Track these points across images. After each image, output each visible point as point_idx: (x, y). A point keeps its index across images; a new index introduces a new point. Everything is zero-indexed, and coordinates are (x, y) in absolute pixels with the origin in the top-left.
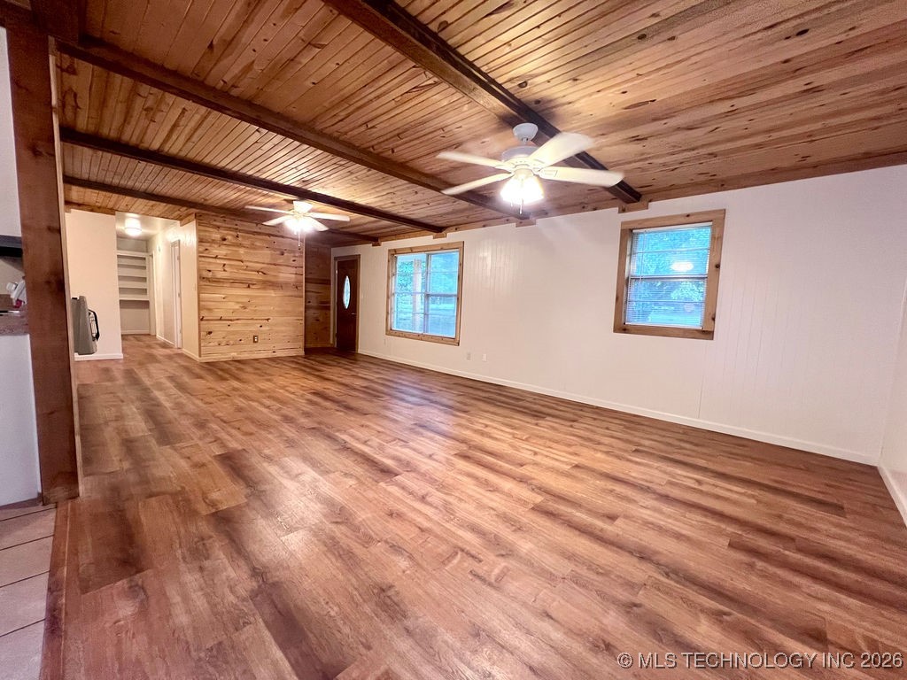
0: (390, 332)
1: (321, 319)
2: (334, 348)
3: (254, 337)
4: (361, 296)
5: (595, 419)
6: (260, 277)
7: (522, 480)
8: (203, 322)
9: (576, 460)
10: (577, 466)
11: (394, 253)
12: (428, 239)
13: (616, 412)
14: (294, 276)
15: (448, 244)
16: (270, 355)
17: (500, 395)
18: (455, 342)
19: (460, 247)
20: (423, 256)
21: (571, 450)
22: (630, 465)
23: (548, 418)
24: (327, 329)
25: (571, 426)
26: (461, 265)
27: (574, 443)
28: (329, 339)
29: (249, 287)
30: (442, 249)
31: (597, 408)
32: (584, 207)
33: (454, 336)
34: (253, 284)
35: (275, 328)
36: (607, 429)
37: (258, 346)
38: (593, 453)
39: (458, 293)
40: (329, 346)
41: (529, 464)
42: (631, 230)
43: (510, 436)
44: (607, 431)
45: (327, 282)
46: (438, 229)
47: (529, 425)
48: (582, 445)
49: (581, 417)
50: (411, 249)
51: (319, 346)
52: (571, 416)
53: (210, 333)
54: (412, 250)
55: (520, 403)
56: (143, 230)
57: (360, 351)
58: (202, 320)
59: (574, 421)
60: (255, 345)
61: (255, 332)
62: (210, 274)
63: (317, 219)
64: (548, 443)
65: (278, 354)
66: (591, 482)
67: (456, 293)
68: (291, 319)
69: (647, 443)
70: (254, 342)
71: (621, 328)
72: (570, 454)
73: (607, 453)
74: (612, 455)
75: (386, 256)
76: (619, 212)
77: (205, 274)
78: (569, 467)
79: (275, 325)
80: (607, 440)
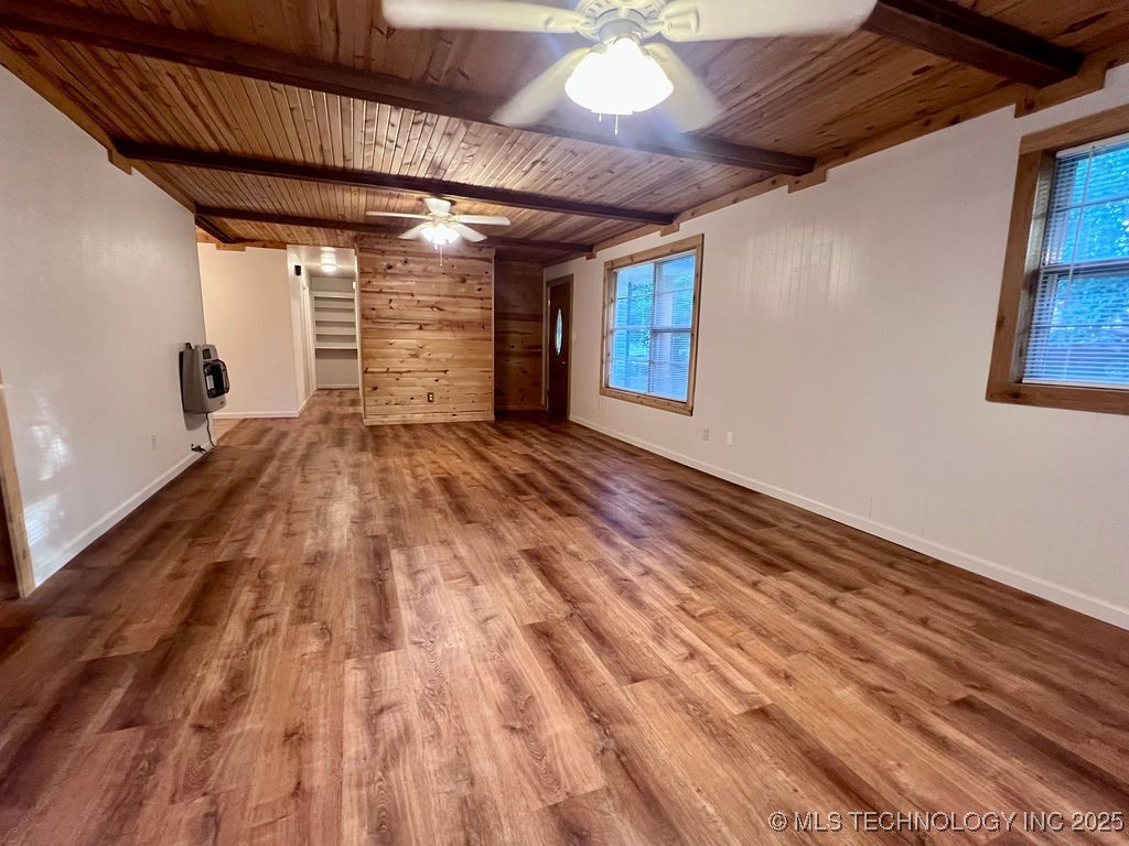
0: (606, 390)
1: (529, 372)
2: (544, 412)
3: (429, 394)
4: (574, 336)
5: (908, 591)
6: (436, 315)
7: (601, 717)
8: (367, 375)
9: (773, 693)
10: (762, 713)
11: (612, 268)
12: (653, 239)
13: (980, 580)
14: (479, 311)
15: (681, 242)
16: (449, 419)
17: (734, 509)
18: (687, 409)
19: (697, 245)
20: (649, 266)
21: (781, 662)
22: (915, 742)
23: (794, 574)
24: (537, 384)
25: (833, 602)
26: (699, 276)
27: (807, 644)
28: (540, 400)
29: (421, 328)
30: (673, 252)
31: (937, 564)
32: (928, 123)
33: (685, 399)
34: (426, 325)
35: (455, 384)
36: (924, 622)
37: (434, 407)
38: (832, 681)
39: (693, 325)
40: (540, 408)
41: (656, 679)
42: (1050, 153)
43: (673, 603)
44: (919, 629)
45: (537, 318)
46: (666, 219)
47: (737, 585)
48: (822, 656)
49: (874, 579)
50: (631, 257)
51: (526, 408)
52: (851, 574)
53: (375, 388)
54: (633, 260)
55: (763, 533)
56: (340, 266)
57: (573, 417)
58: (366, 372)
59: (848, 589)
60: (430, 405)
61: (431, 387)
62: (374, 312)
63: (467, 224)
64: (745, 634)
65: (459, 418)
66: (761, 769)
67: (689, 325)
68: (475, 370)
69: (1013, 684)
70: (429, 401)
71: (1008, 388)
72: (774, 673)
73: (872, 692)
74: (883, 701)
75: (600, 272)
76: (1017, 115)
77: (368, 312)
78: (736, 710)
79: (455, 379)
80: (897, 654)
